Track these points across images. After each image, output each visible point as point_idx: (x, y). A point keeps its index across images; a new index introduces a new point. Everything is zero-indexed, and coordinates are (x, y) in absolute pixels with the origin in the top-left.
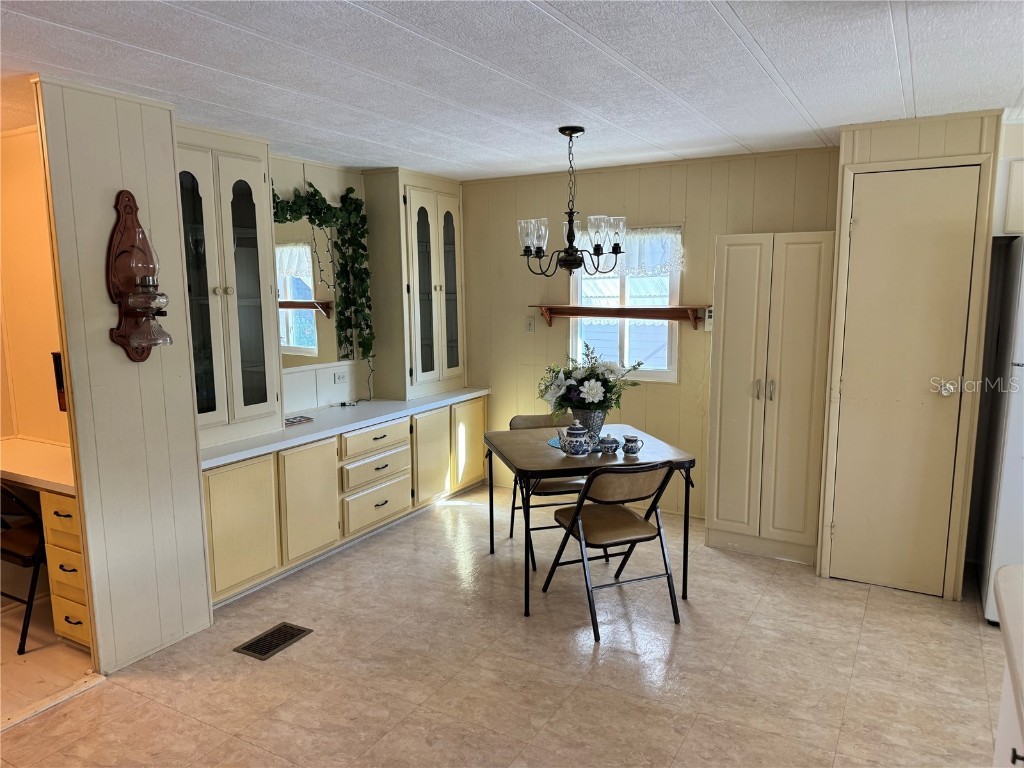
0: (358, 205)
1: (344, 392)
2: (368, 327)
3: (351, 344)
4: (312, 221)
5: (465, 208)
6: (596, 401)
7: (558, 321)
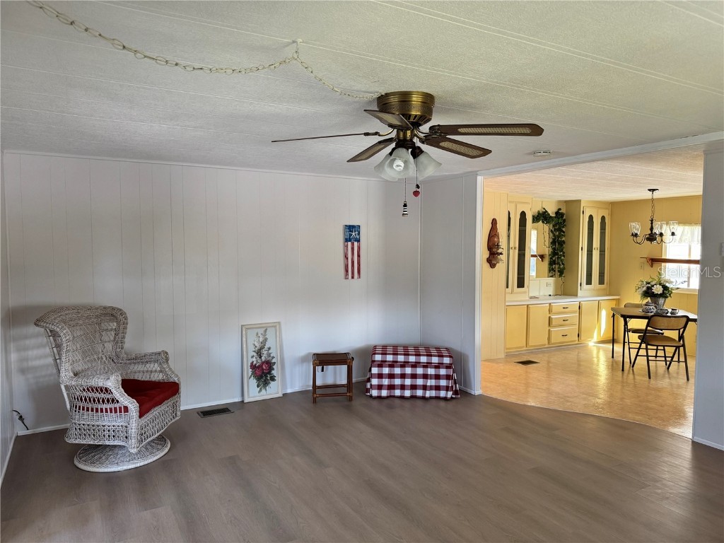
0: (562, 215)
1: (551, 290)
2: (563, 264)
3: (555, 271)
4: (543, 222)
5: (612, 214)
6: (659, 293)
7: (656, 264)
